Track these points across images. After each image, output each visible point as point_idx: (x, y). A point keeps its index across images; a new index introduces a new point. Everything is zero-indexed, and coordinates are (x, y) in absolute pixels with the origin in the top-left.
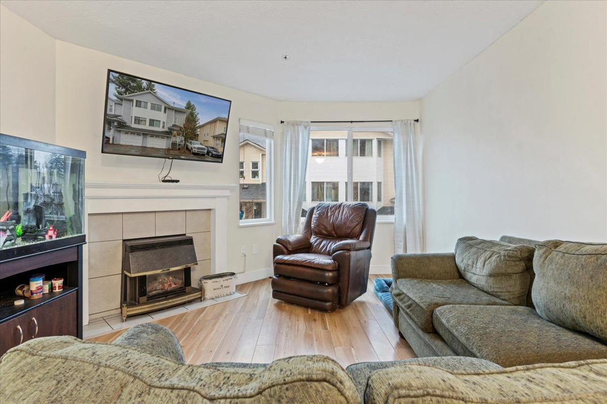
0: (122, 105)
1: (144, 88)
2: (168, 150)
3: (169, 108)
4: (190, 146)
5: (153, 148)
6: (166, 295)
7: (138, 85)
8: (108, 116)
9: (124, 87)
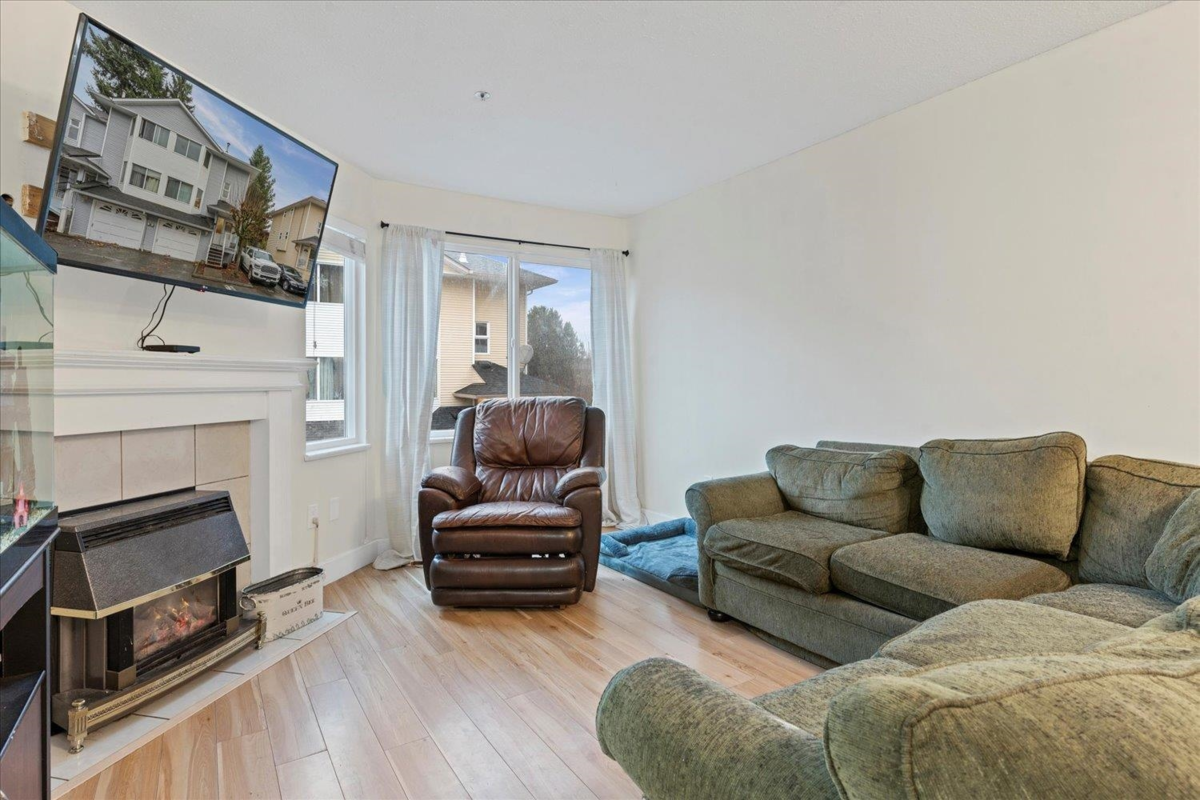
0: (104, 124)
1: (167, 90)
2: (202, 265)
3: (216, 157)
4: (249, 260)
5: (166, 258)
6: (180, 652)
7: (153, 77)
8: (64, 150)
9: (117, 73)
